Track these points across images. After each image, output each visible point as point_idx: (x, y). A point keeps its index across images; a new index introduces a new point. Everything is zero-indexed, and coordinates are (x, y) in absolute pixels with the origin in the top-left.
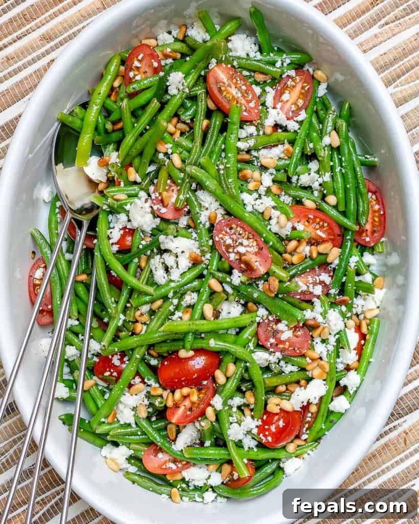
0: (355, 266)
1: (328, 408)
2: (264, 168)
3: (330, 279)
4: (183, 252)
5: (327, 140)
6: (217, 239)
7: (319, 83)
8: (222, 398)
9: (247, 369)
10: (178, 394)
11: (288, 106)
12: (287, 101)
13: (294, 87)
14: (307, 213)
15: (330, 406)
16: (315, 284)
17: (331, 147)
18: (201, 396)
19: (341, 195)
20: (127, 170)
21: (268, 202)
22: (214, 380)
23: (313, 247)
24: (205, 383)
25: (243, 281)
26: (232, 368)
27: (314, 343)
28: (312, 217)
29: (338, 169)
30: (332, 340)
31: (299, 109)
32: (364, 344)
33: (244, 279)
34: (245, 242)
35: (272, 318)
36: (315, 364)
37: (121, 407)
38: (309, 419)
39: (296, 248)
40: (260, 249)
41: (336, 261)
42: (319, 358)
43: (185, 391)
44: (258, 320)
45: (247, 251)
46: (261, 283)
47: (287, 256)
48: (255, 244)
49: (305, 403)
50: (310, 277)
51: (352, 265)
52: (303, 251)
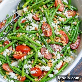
2: (59, 21)
3: (62, 49)
4: (34, 26)
6: (43, 26)
7: (77, 15)
9: (35, 55)
10: (18, 52)
12: (69, 13)
13: (72, 12)
15: (49, 75)
17: (74, 25)
19: (72, 34)
20: (32, 9)
22: (27, 53)
24: (25, 53)
26: (32, 52)
28: (64, 34)
29: (73, 29)
30: (56, 60)
32: (62, 67)
33: (44, 36)
35: (46, 48)
36: (50, 63)
37: (5, 52)
38: (42, 76)
39: (58, 38)
40: (50, 31)
41: (65, 46)
42: (51, 63)
43: (20, 52)
44: (43, 46)
45: (47, 31)
46: (47, 40)
47: (55, 39)
48: (50, 30)
49: (44, 69)
50: (58, 47)
51: (68, 48)
52: (59, 40)
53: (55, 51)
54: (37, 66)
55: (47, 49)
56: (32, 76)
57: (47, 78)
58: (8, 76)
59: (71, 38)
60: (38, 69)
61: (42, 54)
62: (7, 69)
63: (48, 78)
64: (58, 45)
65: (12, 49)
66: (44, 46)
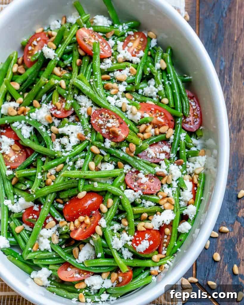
0: (184, 139)
1: (177, 230)
2: (119, 82)
3: (170, 149)
4: (72, 133)
5: (158, 65)
6: (93, 122)
7: (151, 39)
8: (106, 221)
9: (120, 202)
10: (77, 222)
11: (131, 49)
12: (131, 47)
13: (135, 40)
14: (150, 107)
15: (178, 228)
16: (160, 152)
17: (161, 70)
18: (92, 220)
19: (171, 97)
21: (124, 100)
22: (100, 211)
23: (156, 129)
24: (94, 212)
25: (112, 145)
26: (110, 201)
27: (164, 188)
28: (153, 109)
29: (167, 83)
30: (175, 184)
31: (139, 50)
32: (196, 190)
33: (113, 143)
34: (111, 120)
35: (133, 170)
36: (165, 200)
37: (41, 239)
38: (166, 240)
39: (146, 129)
40: (121, 124)
41: (172, 137)
42: (168, 197)
43: (81, 218)
44: (125, 171)
45: (113, 126)
46: (124, 148)
47: (140, 135)
48: (117, 121)
49: (161, 223)
50: (157, 148)
51: (183, 139)
52: (150, 132)
53: (159, 164)
54: (141, 226)
55: (138, 172)
56: (143, 256)
57: (178, 237)
58: (87, 291)
59: (174, 108)
60: (149, 230)
61: (135, 191)
62: (73, 277)
63: (182, 238)
64: (157, 143)
65: (57, 222)
66: (127, 167)
